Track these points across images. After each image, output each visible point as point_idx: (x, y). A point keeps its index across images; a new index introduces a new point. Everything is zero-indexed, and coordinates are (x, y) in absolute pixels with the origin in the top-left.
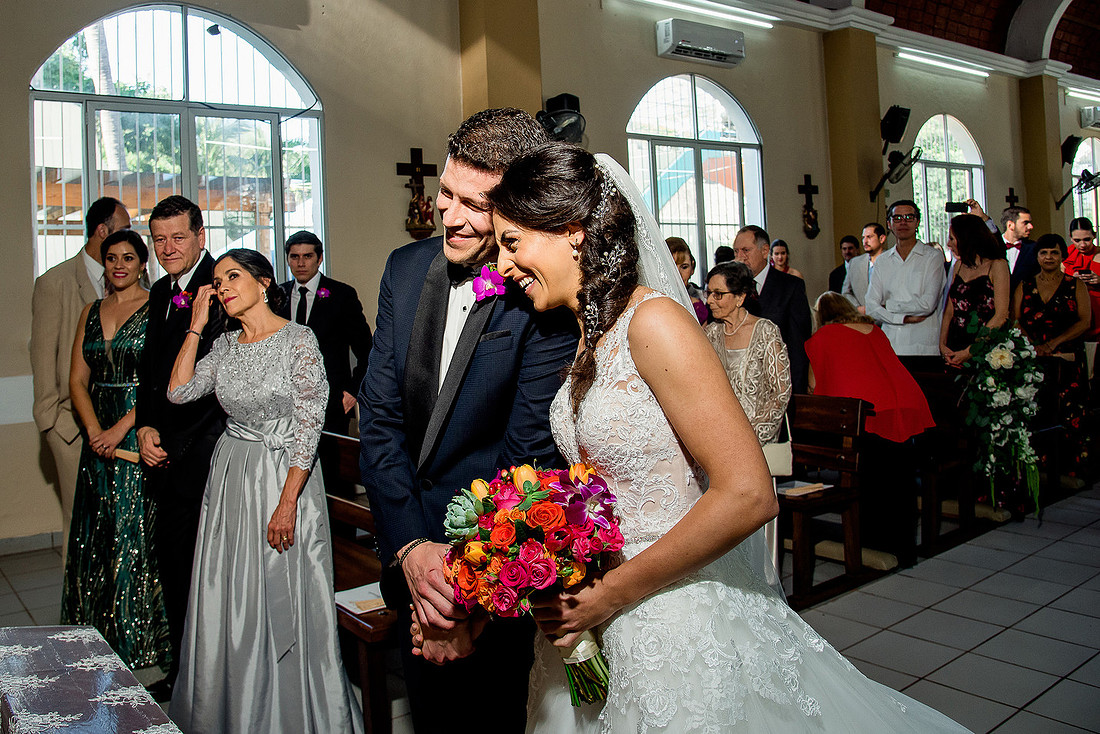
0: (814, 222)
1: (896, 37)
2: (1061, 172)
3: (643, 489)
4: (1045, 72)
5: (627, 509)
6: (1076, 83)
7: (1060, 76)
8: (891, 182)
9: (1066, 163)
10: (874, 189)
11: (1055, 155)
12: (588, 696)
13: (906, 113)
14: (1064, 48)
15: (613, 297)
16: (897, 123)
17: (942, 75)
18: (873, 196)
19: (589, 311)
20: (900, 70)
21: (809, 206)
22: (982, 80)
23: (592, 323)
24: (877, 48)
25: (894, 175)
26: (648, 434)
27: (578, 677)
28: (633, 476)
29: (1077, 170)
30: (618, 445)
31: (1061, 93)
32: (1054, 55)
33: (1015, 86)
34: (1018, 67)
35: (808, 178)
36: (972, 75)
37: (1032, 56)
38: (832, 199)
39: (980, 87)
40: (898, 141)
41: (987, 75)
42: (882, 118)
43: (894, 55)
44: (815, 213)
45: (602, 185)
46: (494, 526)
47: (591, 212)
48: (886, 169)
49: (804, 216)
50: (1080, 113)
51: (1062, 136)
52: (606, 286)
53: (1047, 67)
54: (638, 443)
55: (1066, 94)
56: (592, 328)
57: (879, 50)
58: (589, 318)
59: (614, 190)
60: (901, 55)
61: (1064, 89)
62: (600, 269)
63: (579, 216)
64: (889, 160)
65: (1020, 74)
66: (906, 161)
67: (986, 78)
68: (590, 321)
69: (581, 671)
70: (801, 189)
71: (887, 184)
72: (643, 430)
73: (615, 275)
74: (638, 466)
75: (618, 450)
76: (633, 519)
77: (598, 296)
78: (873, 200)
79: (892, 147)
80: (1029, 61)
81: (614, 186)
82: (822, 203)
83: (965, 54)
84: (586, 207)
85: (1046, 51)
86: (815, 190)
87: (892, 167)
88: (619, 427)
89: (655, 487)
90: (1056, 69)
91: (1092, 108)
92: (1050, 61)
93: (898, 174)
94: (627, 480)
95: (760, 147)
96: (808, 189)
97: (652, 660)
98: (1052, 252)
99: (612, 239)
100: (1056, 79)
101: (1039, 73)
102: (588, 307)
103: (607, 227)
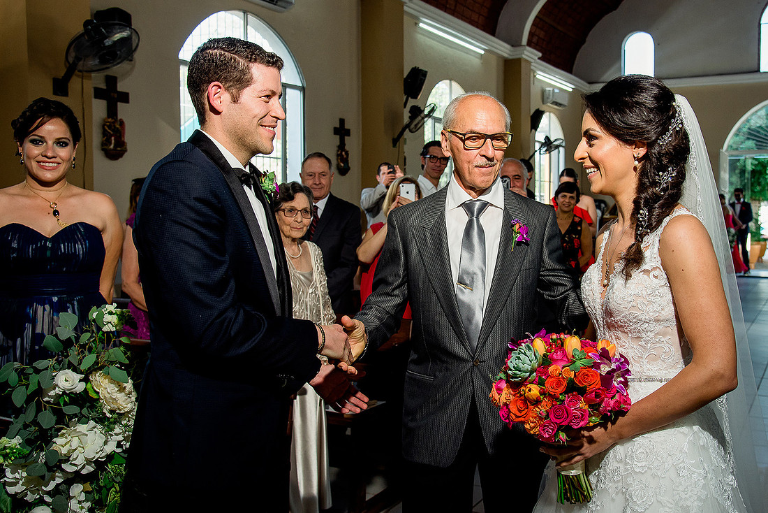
0: (346, 161)
1: (420, 9)
2: (529, 137)
3: (649, 345)
4: (524, 56)
5: (635, 357)
6: (543, 68)
7: (533, 61)
8: (411, 131)
9: (533, 130)
10: (396, 136)
11: (526, 123)
12: (572, 499)
13: (424, 74)
14: (535, 40)
15: (661, 207)
16: (416, 82)
17: (450, 47)
18: (395, 141)
19: (641, 214)
20: (420, 38)
21: (342, 147)
22: (479, 56)
23: (643, 223)
24: (405, 16)
25: (413, 126)
26: (659, 308)
27: (569, 485)
28: (643, 335)
29: (540, 136)
30: (637, 313)
31: (532, 75)
32: (530, 44)
33: (502, 64)
34: (504, 49)
35: (342, 121)
36: (472, 51)
37: (515, 43)
38: (361, 141)
39: (477, 62)
40: (416, 98)
41: (482, 52)
42: (405, 77)
43: (416, 24)
44: (347, 153)
45: (673, 120)
46: (548, 376)
47: (657, 138)
48: (406, 120)
49: (338, 155)
50: (543, 92)
51: (531, 108)
52: (656, 197)
53: (525, 52)
54: (651, 314)
55: (535, 76)
56: (642, 226)
57: (405, 17)
58: (641, 219)
59: (680, 126)
60: (421, 25)
61: (534, 72)
62: (654, 184)
63: (648, 139)
64: (410, 112)
65: (506, 55)
66: (422, 115)
67: (481, 55)
68: (641, 222)
69: (572, 481)
70: (336, 131)
71: (407, 134)
72: (656, 305)
73: (665, 190)
74: (649, 328)
75: (636, 316)
76: (638, 365)
77: (649, 204)
78: (394, 145)
79: (411, 102)
80: (512, 46)
81: (682, 123)
82: (353, 144)
83: (469, 33)
84: (656, 133)
85: (525, 40)
86: (348, 133)
87: (412, 118)
88: (640, 300)
89: (658, 345)
90: (531, 55)
91: (551, 89)
92: (528, 48)
93: (416, 125)
94: (639, 337)
95: (303, 89)
96: (342, 131)
97: (639, 464)
98: (571, 197)
99: (668, 162)
100: (530, 63)
101: (518, 57)
102: (641, 211)
103: (667, 153)
